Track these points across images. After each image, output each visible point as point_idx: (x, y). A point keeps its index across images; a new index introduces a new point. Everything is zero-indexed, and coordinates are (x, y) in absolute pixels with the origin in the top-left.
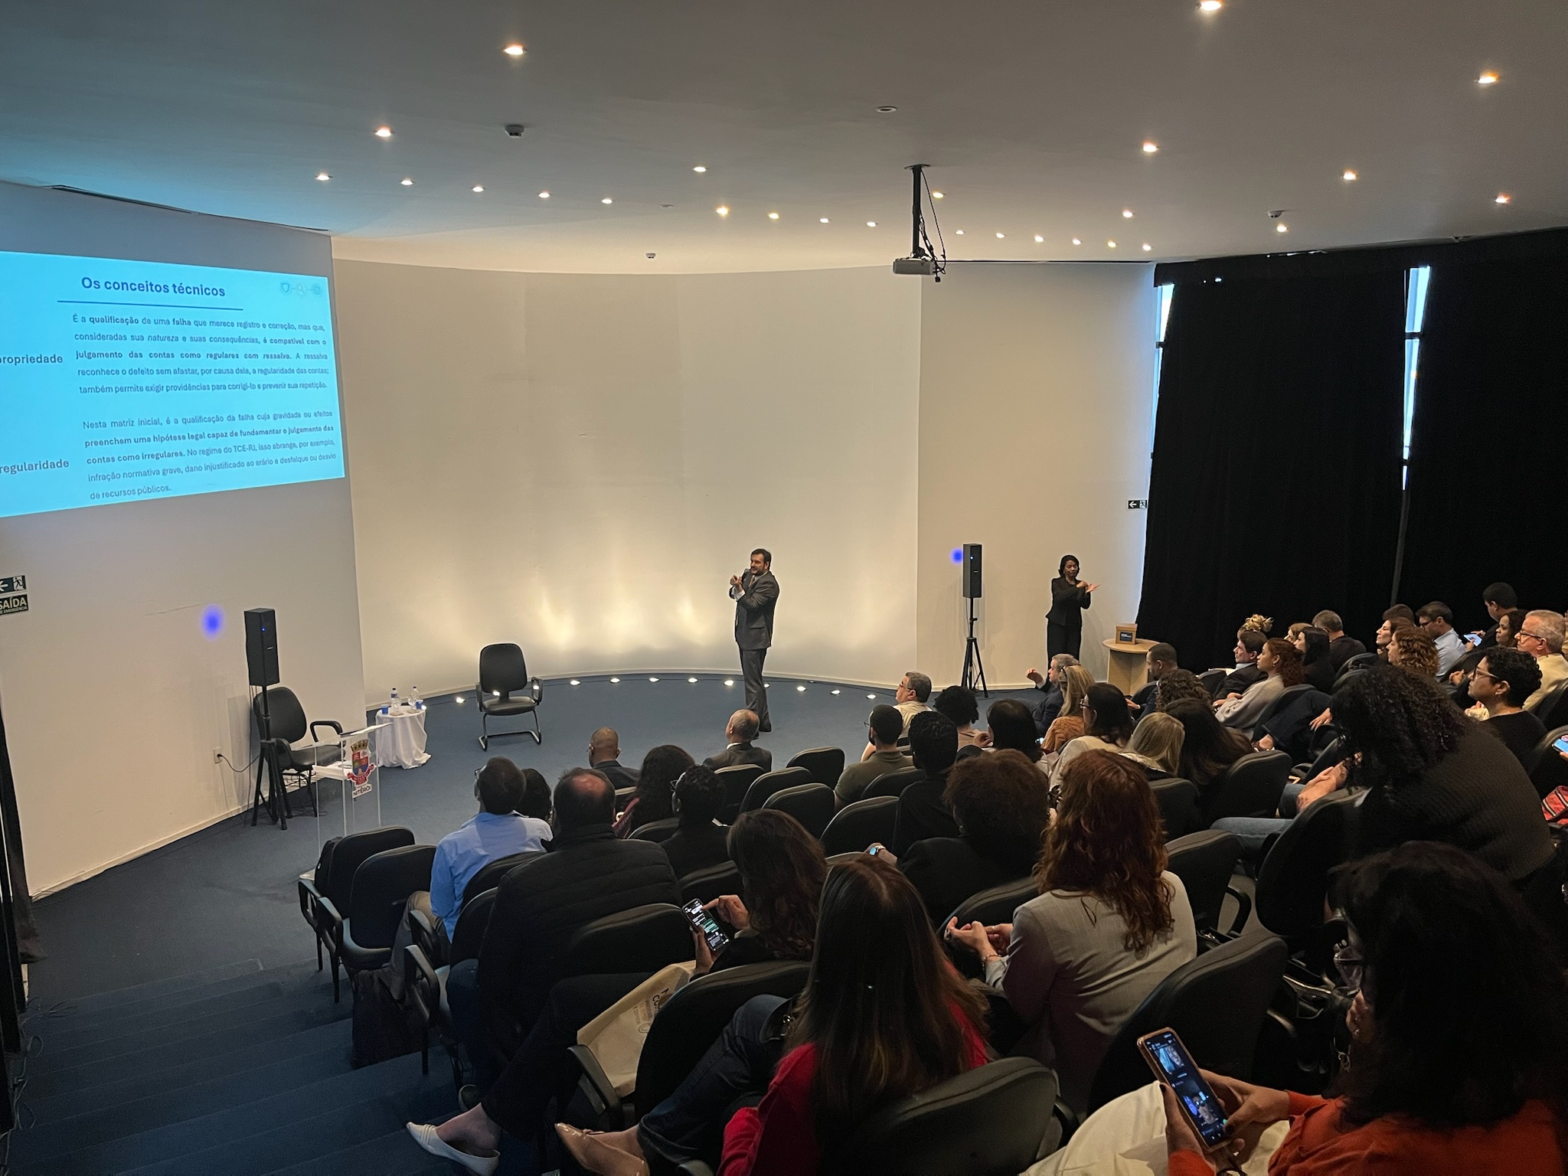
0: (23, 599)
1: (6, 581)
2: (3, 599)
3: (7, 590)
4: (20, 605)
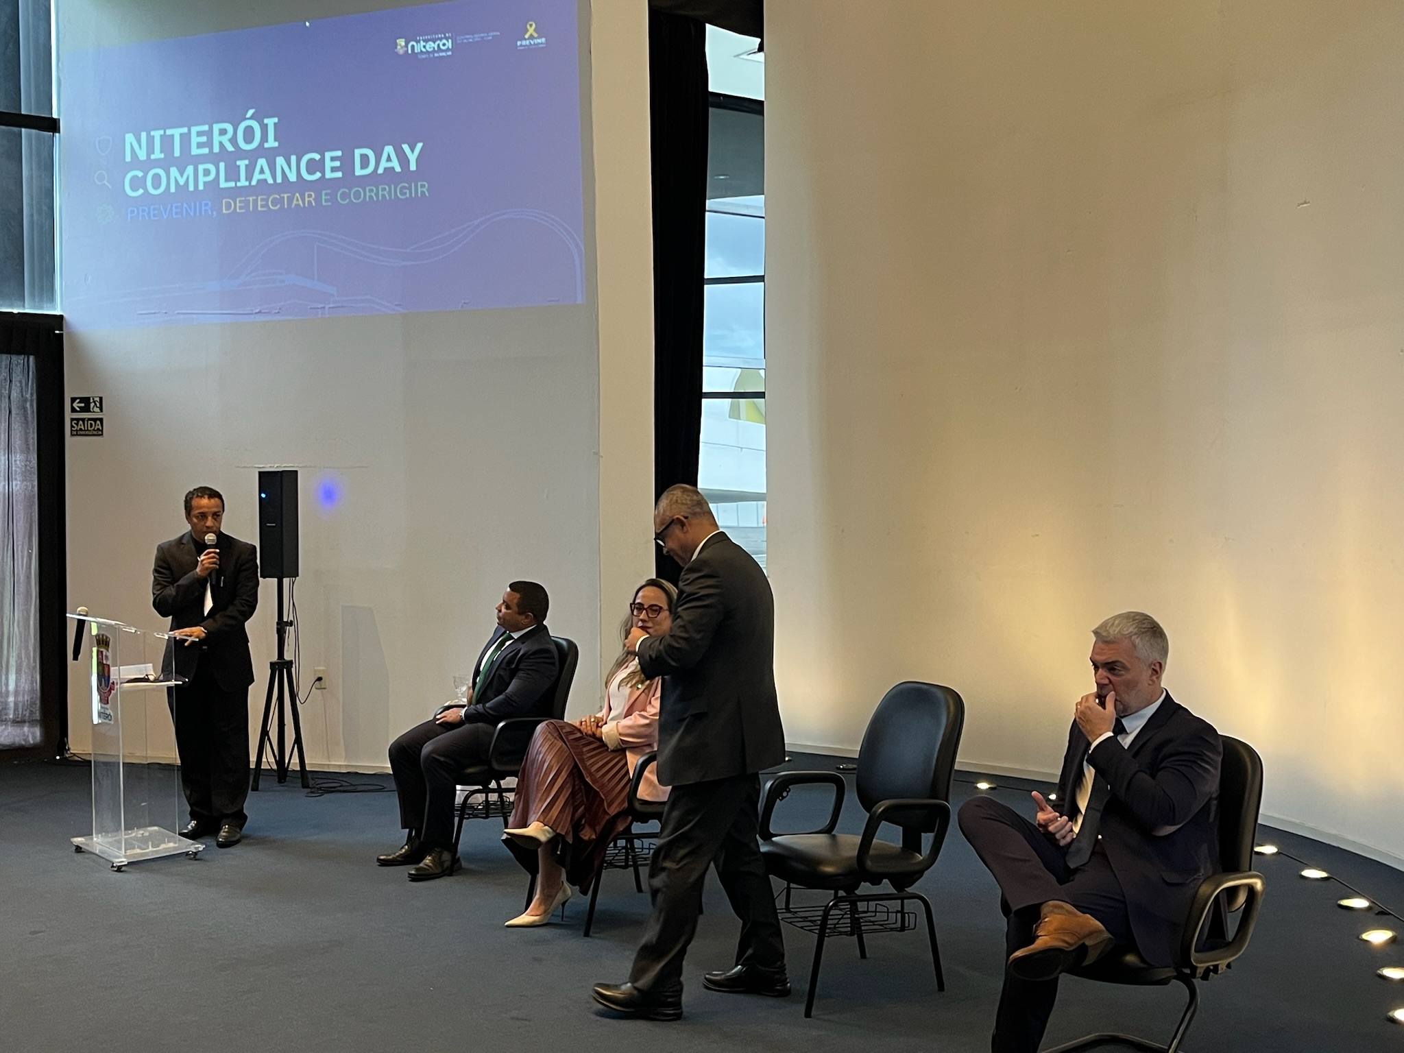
0: (99, 422)
1: (83, 400)
2: (78, 420)
3: (83, 410)
4: (95, 428)
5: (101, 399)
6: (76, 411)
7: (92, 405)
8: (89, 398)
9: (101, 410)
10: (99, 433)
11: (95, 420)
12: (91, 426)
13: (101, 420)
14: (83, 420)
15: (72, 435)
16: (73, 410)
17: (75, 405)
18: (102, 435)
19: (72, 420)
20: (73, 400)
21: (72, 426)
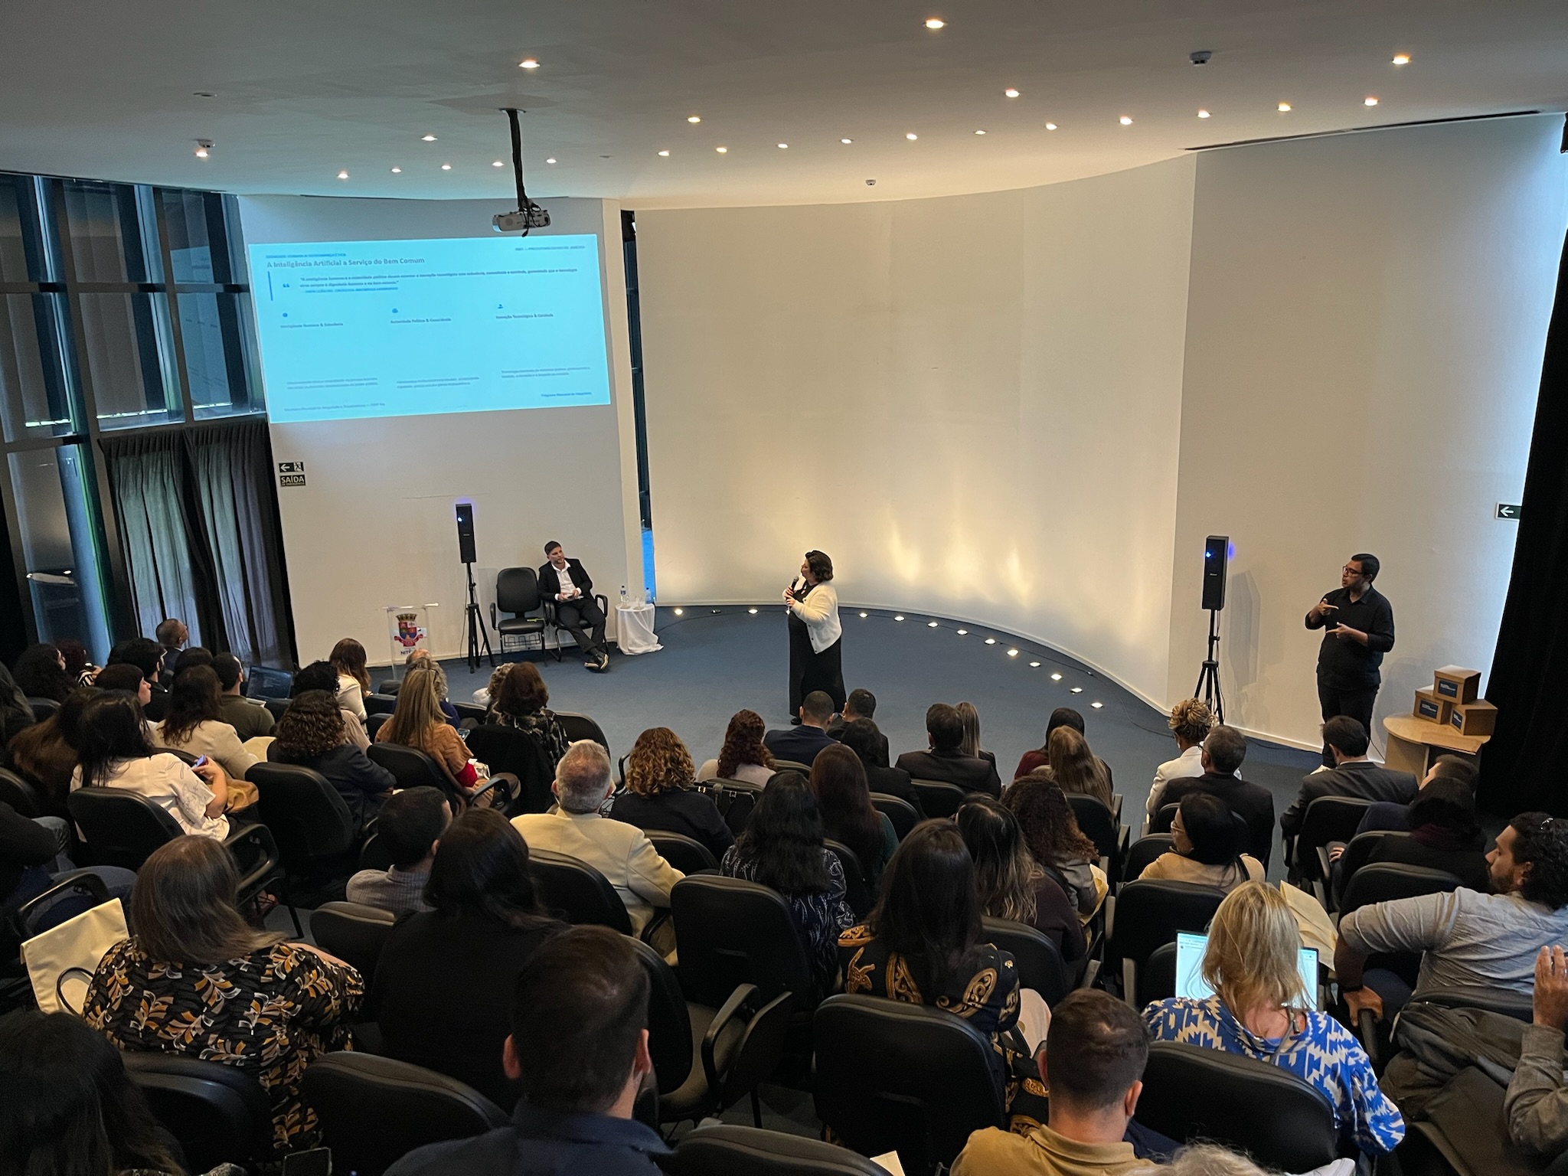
0: (301, 477)
1: (287, 465)
2: (286, 477)
3: (288, 470)
4: (301, 481)
5: (302, 463)
6: (283, 471)
7: (295, 467)
8: (293, 464)
9: (303, 470)
10: (303, 483)
11: (299, 476)
12: (296, 479)
13: (303, 476)
14: (290, 477)
15: (282, 486)
16: (281, 471)
17: (283, 468)
18: (305, 485)
19: (281, 477)
20: (281, 465)
21: (282, 481)
